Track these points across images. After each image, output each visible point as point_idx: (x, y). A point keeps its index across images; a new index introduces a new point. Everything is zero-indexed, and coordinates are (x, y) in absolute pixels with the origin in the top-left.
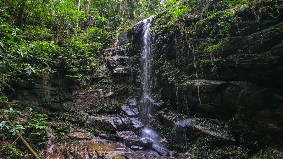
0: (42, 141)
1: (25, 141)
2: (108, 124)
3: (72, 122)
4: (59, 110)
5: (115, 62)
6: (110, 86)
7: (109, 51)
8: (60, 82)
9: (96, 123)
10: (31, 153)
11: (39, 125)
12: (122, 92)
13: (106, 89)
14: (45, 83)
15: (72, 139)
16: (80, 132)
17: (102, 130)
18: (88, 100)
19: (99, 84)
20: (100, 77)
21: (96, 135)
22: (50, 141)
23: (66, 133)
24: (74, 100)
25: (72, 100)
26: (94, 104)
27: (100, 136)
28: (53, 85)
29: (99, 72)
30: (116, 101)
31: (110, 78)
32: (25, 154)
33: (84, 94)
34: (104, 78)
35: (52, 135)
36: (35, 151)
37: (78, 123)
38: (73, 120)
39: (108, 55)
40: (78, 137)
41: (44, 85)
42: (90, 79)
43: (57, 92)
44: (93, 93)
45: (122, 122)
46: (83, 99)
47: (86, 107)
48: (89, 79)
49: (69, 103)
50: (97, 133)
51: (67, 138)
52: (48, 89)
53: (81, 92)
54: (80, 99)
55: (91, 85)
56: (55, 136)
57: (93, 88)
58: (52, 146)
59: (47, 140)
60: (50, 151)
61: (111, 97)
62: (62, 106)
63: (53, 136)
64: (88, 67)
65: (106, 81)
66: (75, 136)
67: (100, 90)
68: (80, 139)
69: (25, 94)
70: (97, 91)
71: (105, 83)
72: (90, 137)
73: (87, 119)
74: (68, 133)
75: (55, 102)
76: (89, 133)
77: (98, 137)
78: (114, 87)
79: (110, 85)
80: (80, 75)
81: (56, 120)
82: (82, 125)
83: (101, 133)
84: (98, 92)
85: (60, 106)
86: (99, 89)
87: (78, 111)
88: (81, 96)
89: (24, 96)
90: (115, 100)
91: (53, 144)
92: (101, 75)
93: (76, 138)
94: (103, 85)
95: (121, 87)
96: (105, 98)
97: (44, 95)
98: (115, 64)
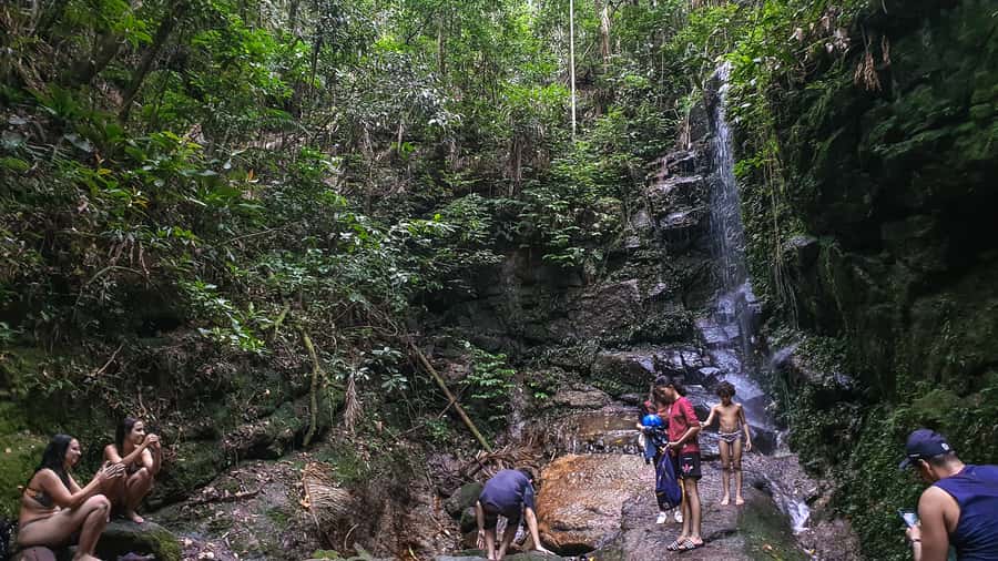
0: (499, 412)
1: (463, 413)
2: (638, 368)
3: (567, 369)
4: (540, 343)
5: (664, 198)
6: (659, 266)
7: (660, 165)
8: (538, 274)
9: (614, 369)
10: (475, 438)
11: (485, 379)
12: (693, 280)
13: (647, 277)
14: (508, 281)
15: (559, 407)
16: (579, 390)
17: (629, 384)
18: (604, 310)
19: (628, 267)
20: (631, 246)
21: (615, 398)
22: (516, 415)
23: (551, 394)
24: (571, 315)
25: (565, 316)
26: (619, 319)
27: (623, 400)
28: (527, 283)
29: (630, 233)
30: (679, 308)
31: (657, 245)
32: (463, 439)
33: (593, 297)
34: (643, 247)
35: (520, 398)
36: (484, 434)
37: (577, 369)
38: (568, 362)
39: (655, 180)
40: (572, 403)
41: (506, 285)
42: (605, 256)
43: (534, 299)
44: (612, 291)
45: (683, 362)
46: (590, 309)
47: (600, 329)
48: (600, 258)
49: (561, 322)
50: (616, 392)
51: (550, 406)
52: (515, 292)
53: (586, 292)
54: (585, 309)
55: (610, 270)
56: (528, 401)
57: (613, 279)
58: (522, 425)
59: (511, 411)
60: (516, 434)
61: (662, 298)
62: (547, 331)
63: (523, 402)
64: (596, 225)
65: (646, 254)
66: (565, 400)
67: (633, 282)
68: (577, 407)
69: (471, 311)
70: (622, 286)
71: (645, 261)
72: (599, 403)
73: (595, 358)
74: (554, 394)
75: (533, 322)
76: (598, 393)
77: (618, 402)
78: (669, 268)
79: (658, 263)
80: (578, 251)
81: (534, 366)
82: (585, 374)
83: (627, 392)
84: (628, 287)
85: (544, 332)
86: (630, 279)
87: (584, 340)
88: (585, 302)
89: (469, 316)
90: (675, 303)
91: (523, 419)
92: (634, 242)
93: (567, 404)
94: (640, 266)
95: (688, 267)
96: (647, 302)
97: (508, 309)
98: (667, 203)
